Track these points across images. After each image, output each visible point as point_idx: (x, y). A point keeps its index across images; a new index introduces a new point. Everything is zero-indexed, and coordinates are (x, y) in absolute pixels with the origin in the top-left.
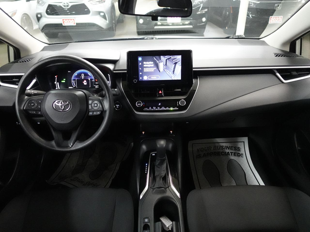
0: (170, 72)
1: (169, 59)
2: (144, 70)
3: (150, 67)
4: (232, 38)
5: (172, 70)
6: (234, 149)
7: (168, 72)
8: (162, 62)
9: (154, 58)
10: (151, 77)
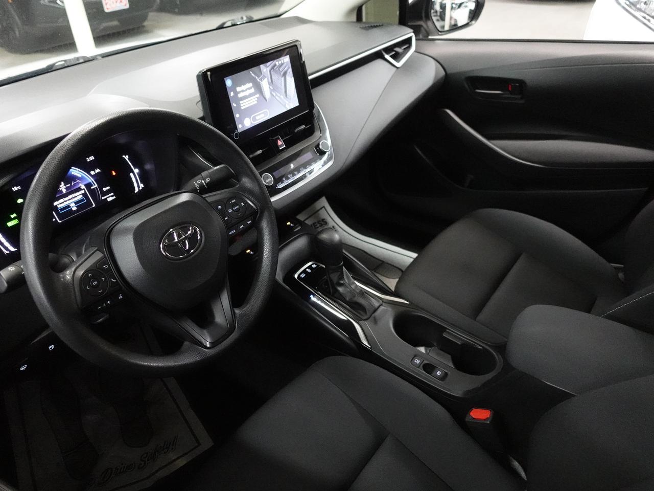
0: (281, 95)
1: (273, 68)
2: (241, 105)
3: (251, 95)
4: (230, 25)
5: (283, 91)
6: (318, 225)
7: (278, 96)
8: (264, 77)
9: (251, 72)
10: (255, 117)
